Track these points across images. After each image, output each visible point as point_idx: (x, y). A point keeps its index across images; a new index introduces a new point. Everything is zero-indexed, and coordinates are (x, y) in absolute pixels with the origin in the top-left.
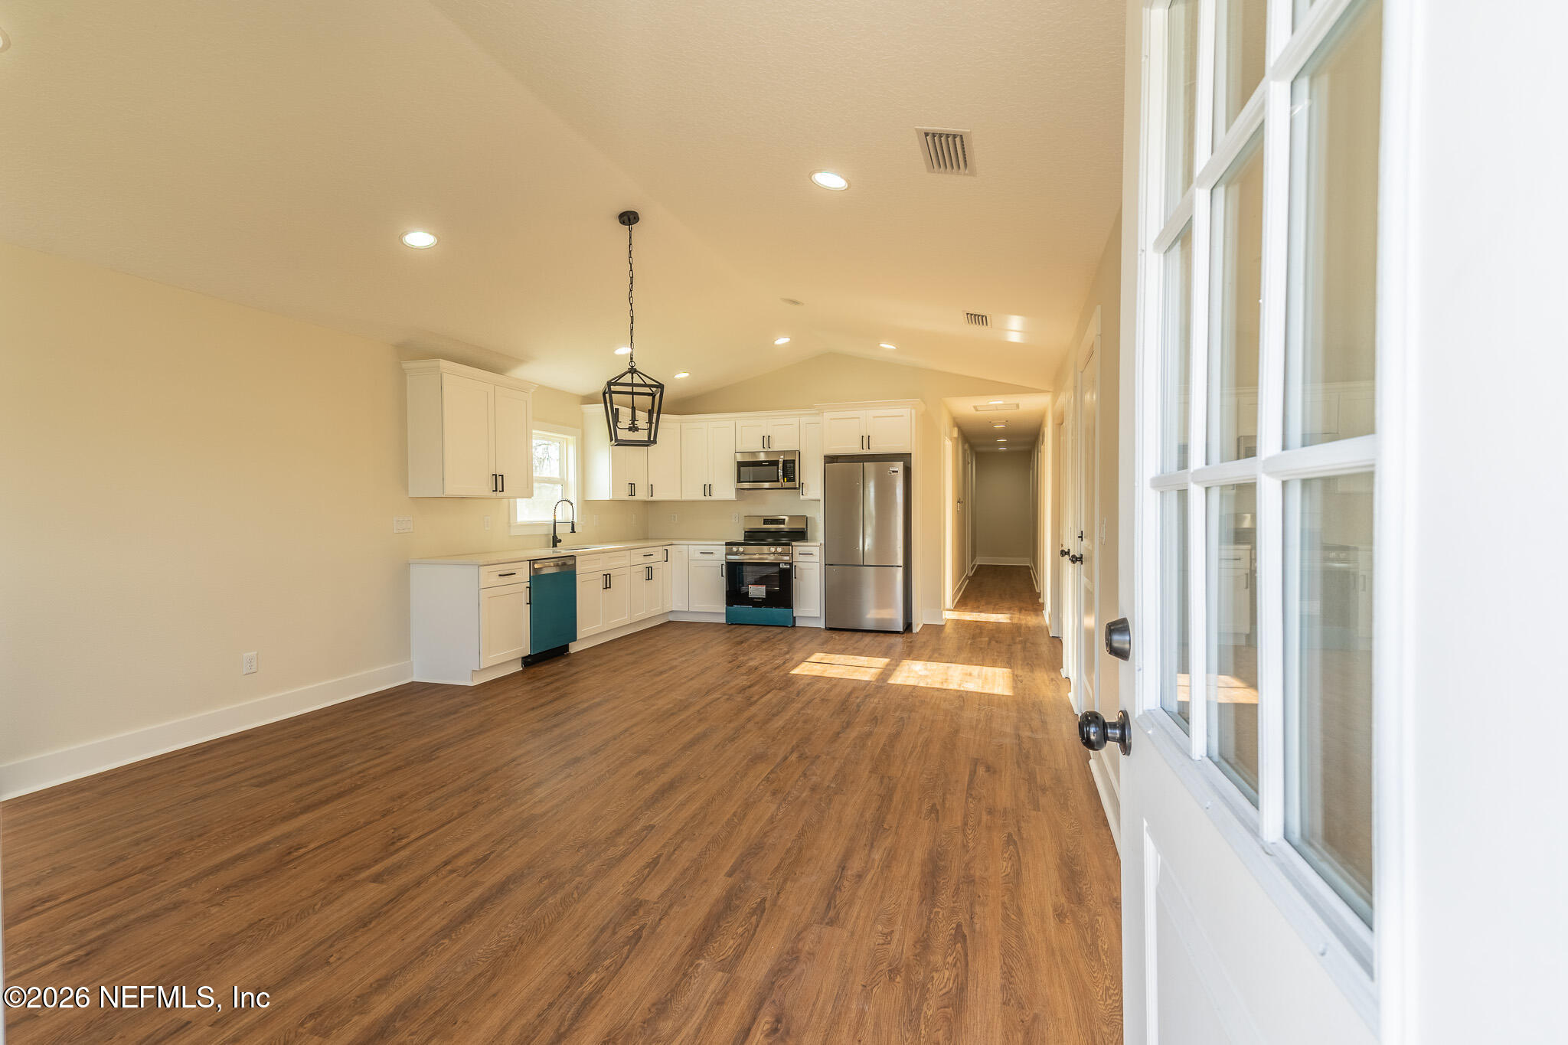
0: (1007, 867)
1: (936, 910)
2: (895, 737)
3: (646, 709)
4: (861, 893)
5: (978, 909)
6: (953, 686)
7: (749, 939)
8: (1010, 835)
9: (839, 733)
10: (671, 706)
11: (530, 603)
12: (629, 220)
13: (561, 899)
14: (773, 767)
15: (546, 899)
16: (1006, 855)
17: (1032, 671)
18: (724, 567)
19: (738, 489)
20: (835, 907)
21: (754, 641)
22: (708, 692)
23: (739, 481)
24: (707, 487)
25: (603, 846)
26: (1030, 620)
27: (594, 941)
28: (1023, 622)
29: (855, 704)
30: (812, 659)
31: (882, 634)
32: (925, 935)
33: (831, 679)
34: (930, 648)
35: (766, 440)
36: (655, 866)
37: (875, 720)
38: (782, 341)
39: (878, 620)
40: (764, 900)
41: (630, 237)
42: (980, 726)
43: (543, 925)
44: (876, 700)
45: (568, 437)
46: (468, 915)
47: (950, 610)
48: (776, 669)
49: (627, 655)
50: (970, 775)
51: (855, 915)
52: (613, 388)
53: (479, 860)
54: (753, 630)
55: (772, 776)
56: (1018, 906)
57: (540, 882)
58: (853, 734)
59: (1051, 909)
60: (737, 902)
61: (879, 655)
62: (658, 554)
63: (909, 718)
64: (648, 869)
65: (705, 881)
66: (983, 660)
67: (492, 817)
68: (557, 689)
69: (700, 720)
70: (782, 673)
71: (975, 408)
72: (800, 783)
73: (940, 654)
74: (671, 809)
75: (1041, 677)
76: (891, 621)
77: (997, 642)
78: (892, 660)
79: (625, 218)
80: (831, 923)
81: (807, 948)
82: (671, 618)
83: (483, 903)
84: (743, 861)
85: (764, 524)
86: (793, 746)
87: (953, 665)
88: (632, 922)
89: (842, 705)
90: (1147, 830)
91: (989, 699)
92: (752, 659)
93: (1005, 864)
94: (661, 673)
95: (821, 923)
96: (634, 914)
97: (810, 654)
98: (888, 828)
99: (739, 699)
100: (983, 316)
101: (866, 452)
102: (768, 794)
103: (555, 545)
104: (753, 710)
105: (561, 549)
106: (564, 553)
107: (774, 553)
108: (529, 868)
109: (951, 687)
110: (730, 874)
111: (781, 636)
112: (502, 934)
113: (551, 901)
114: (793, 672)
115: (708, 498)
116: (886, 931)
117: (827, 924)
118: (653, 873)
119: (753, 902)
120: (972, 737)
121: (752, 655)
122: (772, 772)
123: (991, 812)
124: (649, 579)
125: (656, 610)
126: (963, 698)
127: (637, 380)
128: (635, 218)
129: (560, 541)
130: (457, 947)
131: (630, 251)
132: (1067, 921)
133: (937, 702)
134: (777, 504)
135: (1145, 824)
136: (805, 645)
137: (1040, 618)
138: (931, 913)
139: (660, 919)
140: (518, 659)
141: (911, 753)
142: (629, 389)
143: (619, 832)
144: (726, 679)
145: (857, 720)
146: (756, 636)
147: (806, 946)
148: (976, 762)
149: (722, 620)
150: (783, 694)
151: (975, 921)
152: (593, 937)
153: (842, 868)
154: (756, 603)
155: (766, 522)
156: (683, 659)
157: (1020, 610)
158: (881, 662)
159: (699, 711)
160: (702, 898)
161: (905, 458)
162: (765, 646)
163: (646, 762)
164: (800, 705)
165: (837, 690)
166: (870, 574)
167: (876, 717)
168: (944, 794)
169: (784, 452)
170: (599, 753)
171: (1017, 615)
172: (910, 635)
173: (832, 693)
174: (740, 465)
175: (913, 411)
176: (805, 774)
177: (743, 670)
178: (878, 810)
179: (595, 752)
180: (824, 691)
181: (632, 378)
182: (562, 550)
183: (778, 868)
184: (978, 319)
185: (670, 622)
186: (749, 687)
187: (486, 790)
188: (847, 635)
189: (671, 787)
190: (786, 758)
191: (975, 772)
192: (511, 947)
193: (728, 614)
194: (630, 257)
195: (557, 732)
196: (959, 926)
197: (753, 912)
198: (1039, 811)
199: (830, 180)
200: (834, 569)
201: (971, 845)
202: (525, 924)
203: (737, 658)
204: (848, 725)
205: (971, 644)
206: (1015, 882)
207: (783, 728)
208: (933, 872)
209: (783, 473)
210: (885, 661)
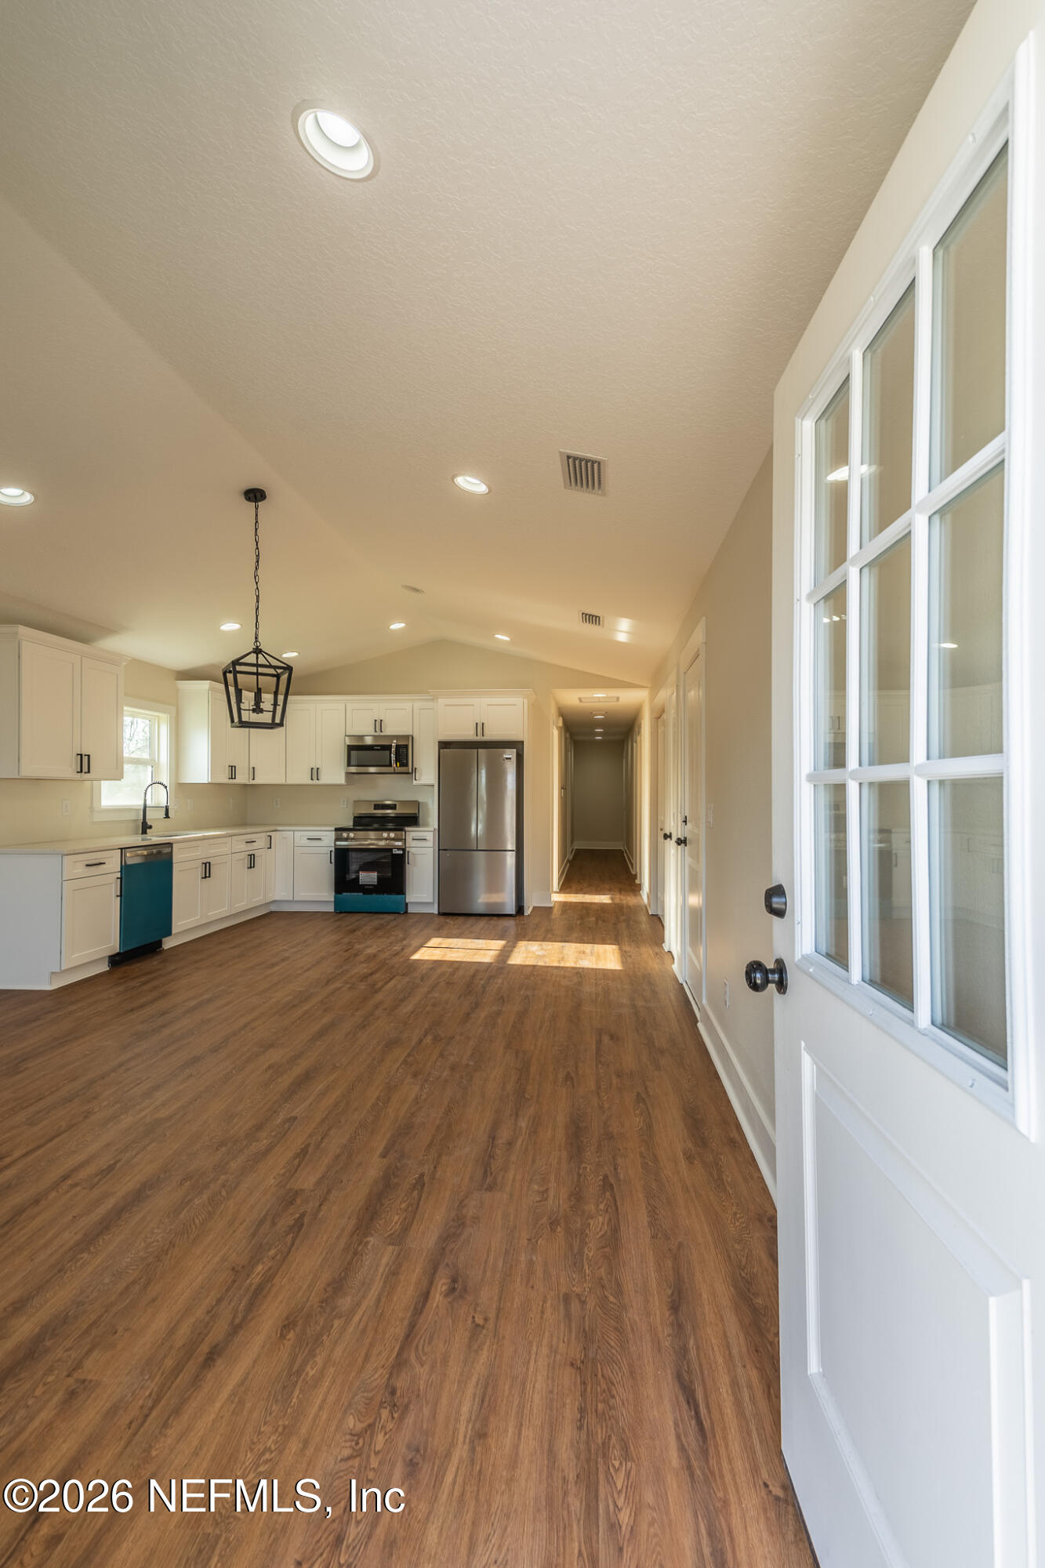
0: (640, 1122)
1: (584, 1165)
2: (522, 1015)
3: (264, 1003)
4: (513, 1158)
5: (620, 1160)
6: (570, 964)
7: (414, 1211)
8: (638, 1094)
9: (468, 1014)
10: (290, 997)
11: (121, 896)
12: (256, 497)
13: (209, 1199)
14: (408, 1051)
15: (191, 1200)
16: (638, 1112)
17: (638, 947)
18: (333, 854)
19: (348, 774)
20: (491, 1173)
21: (368, 928)
22: (328, 982)
23: (349, 764)
24: (315, 771)
25: (245, 1143)
26: (630, 900)
27: (254, 1235)
28: (625, 902)
29: (480, 985)
30: (430, 944)
31: (495, 918)
32: (577, 1189)
33: (452, 963)
34: (544, 929)
35: (379, 724)
36: (305, 1156)
37: (501, 999)
38: (397, 626)
39: (488, 905)
40: (422, 1175)
41: (257, 515)
42: (599, 999)
43: (193, 1226)
44: (500, 981)
45: (160, 715)
46: (105, 1226)
47: (556, 892)
48: (395, 955)
49: (232, 948)
50: (597, 1043)
51: (511, 1178)
52: (238, 668)
53: (103, 1171)
54: (365, 918)
55: (411, 1059)
56: (654, 1155)
57: (181, 1184)
58: (483, 1013)
59: (681, 1154)
60: (396, 1181)
61: (497, 938)
62: (261, 841)
63: (533, 996)
64: (298, 1160)
65: (360, 1164)
66: (593, 939)
67: (109, 1126)
68: (156, 988)
69: (325, 1010)
70: (402, 960)
71: (580, 700)
72: (438, 1064)
73: (553, 934)
74: (311, 1099)
75: (646, 952)
76: (502, 904)
77: (604, 921)
78: (508, 942)
79: (252, 495)
80: (490, 1188)
81: (471, 1213)
82: (273, 908)
83: (120, 1212)
84: (395, 1142)
85: (375, 809)
86: (426, 1029)
87: (567, 944)
88: (292, 1212)
89: (468, 987)
90: (804, 1049)
91: (605, 974)
92: (368, 947)
93: (637, 1119)
94: (273, 965)
95: (481, 1190)
96: (291, 1203)
97: (428, 939)
98: (529, 1097)
99: (363, 987)
100: (597, 617)
101: (479, 738)
102: (409, 1076)
103: (144, 832)
104: (379, 997)
105: (152, 836)
106: (155, 840)
107: (386, 839)
108: (165, 1172)
109: (568, 965)
110: (384, 1156)
111: (395, 923)
112: (149, 1240)
113: (197, 1202)
114: (416, 957)
115: (315, 782)
116: (541, 1189)
117: (486, 1190)
118: (303, 1164)
119: (412, 1178)
120: (594, 1010)
121: (369, 943)
122: (409, 1055)
123: (619, 1075)
124: (251, 867)
125: (259, 900)
126: (580, 974)
127: (262, 660)
128: (262, 496)
129: (150, 827)
130: (99, 1260)
131: (256, 529)
132: (696, 1162)
133: (558, 979)
134: (388, 789)
135: (803, 1044)
136: (421, 930)
137: (639, 898)
138: (579, 1168)
139: (320, 1205)
140: (105, 957)
141: (541, 1028)
142: (254, 670)
143: (259, 1127)
144: (344, 968)
145: (485, 1001)
146: (370, 923)
147: (470, 1211)
148: (600, 1032)
149: (331, 908)
150: (407, 979)
151: (619, 1171)
152: (251, 1231)
153: (493, 1138)
154: (366, 890)
155: (377, 807)
156: (295, 950)
157: (620, 891)
158: (498, 944)
159: (322, 1001)
160: (360, 1180)
161: (517, 745)
162: (380, 933)
163: (275, 1056)
164: (425, 989)
165: (461, 973)
166: (480, 859)
167: (502, 997)
168: (576, 1063)
169: (397, 737)
170: (220, 1050)
171: (618, 896)
172: (522, 918)
173: (455, 977)
174: (350, 748)
175: (526, 701)
176: (443, 1055)
177: (361, 958)
178: (518, 1083)
179: (215, 1050)
180: (448, 974)
181: (257, 658)
182: (153, 838)
183: (430, 1145)
184: (592, 619)
185: (272, 912)
186: (371, 974)
187: (95, 1098)
188: (461, 919)
189: (307, 1077)
190: (420, 1041)
191: (600, 1041)
192: (163, 1251)
193: (337, 903)
194: (256, 535)
195: (166, 1032)
196: (606, 1177)
197: (414, 1187)
198: (660, 1070)
199: (471, 484)
200: (448, 854)
201: (606, 1106)
202: (172, 1227)
203: (353, 946)
204: (477, 1005)
205: (580, 924)
206: (648, 1135)
207: (412, 1012)
208: (576, 1133)
209: (396, 757)
210: (501, 943)
